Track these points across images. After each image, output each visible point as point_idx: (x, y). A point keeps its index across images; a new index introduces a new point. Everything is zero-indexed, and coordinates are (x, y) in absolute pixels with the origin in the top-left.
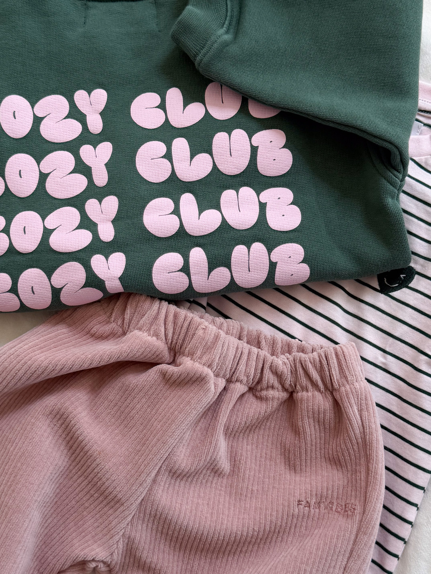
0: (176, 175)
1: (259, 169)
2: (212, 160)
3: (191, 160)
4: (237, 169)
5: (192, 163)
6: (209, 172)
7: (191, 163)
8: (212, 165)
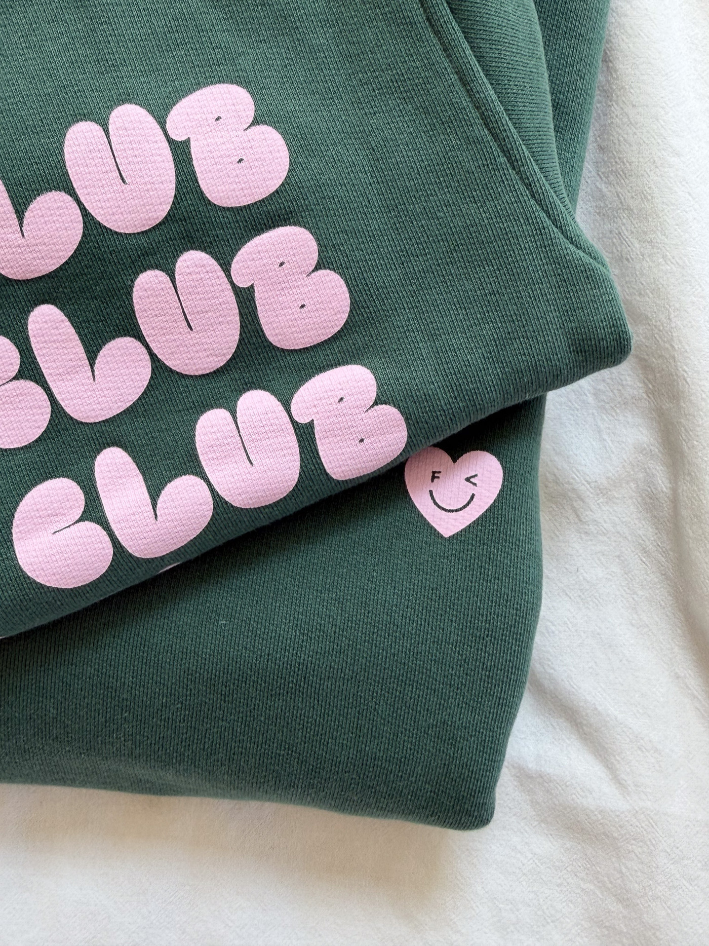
0: (65, 413)
1: (271, 339)
2: (144, 351)
3: (92, 365)
4: (216, 355)
5: (96, 373)
6: (146, 383)
7: (93, 371)
8: (149, 364)
